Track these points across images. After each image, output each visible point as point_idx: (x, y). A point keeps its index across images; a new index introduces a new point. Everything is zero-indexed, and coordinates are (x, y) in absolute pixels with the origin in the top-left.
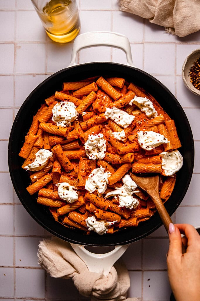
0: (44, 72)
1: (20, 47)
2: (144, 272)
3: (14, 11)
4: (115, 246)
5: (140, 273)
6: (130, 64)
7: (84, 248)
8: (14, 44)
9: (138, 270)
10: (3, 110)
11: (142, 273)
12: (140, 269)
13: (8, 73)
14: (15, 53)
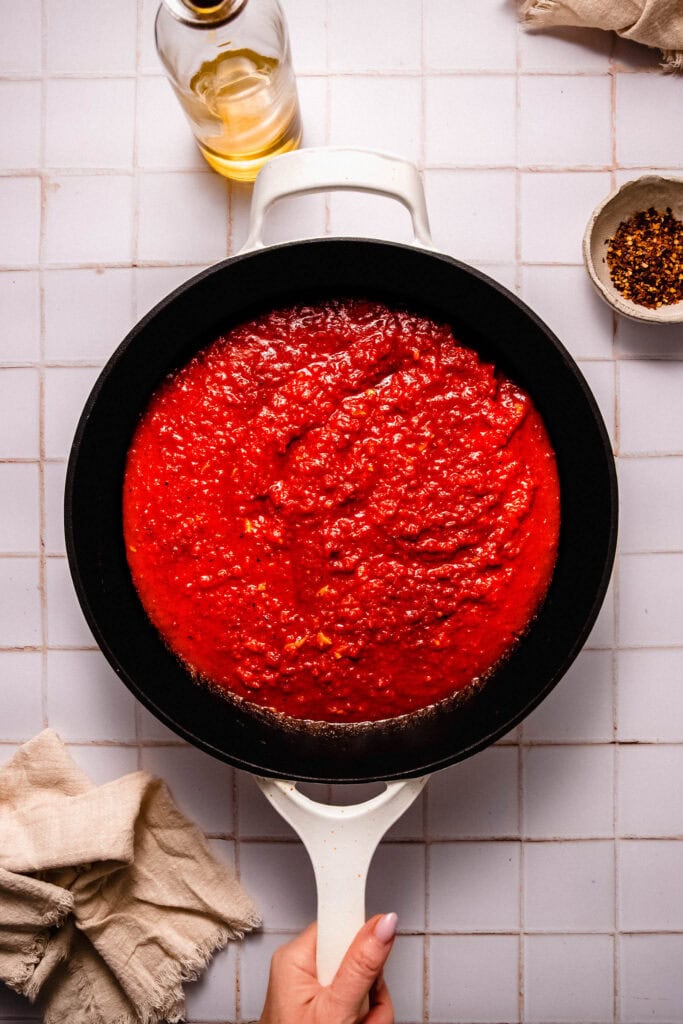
0: (129, 261)
1: (57, 186)
2: (433, 848)
3: (40, 80)
4: (386, 782)
5: (421, 848)
6: (422, 243)
7: (295, 790)
8: (41, 178)
9: (412, 842)
10: (8, 372)
11: (426, 850)
12: (419, 835)
13: (22, 265)
14: (42, 203)
